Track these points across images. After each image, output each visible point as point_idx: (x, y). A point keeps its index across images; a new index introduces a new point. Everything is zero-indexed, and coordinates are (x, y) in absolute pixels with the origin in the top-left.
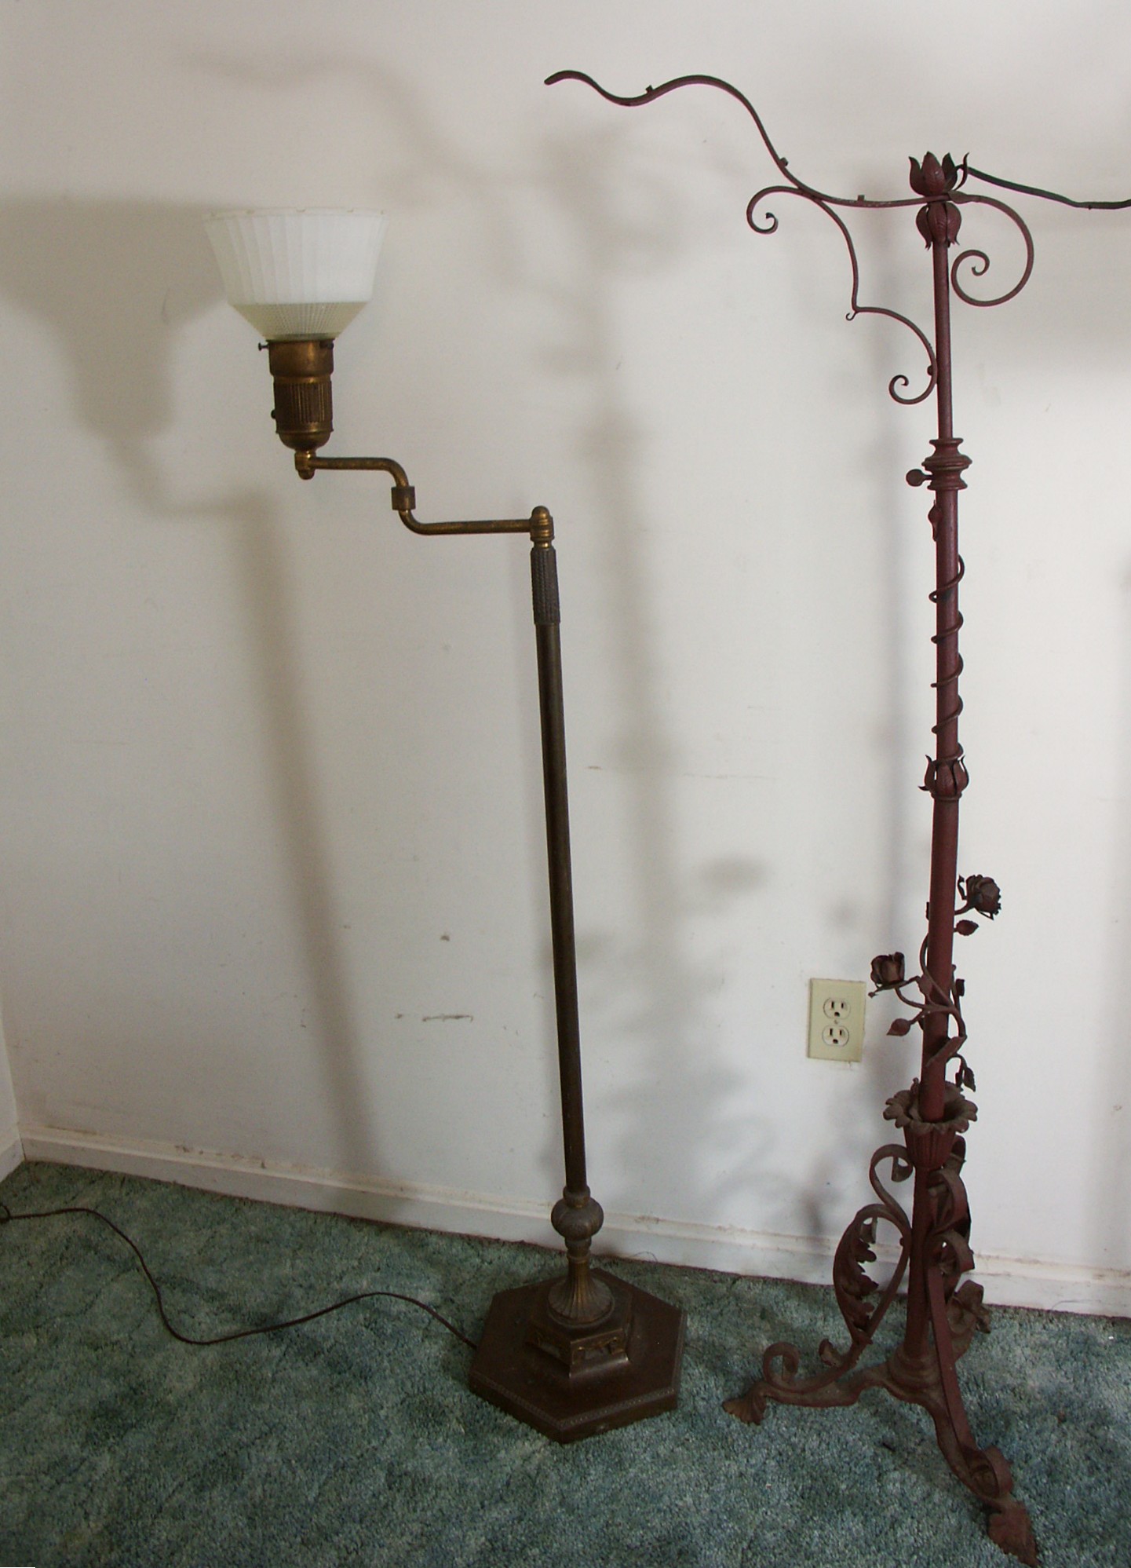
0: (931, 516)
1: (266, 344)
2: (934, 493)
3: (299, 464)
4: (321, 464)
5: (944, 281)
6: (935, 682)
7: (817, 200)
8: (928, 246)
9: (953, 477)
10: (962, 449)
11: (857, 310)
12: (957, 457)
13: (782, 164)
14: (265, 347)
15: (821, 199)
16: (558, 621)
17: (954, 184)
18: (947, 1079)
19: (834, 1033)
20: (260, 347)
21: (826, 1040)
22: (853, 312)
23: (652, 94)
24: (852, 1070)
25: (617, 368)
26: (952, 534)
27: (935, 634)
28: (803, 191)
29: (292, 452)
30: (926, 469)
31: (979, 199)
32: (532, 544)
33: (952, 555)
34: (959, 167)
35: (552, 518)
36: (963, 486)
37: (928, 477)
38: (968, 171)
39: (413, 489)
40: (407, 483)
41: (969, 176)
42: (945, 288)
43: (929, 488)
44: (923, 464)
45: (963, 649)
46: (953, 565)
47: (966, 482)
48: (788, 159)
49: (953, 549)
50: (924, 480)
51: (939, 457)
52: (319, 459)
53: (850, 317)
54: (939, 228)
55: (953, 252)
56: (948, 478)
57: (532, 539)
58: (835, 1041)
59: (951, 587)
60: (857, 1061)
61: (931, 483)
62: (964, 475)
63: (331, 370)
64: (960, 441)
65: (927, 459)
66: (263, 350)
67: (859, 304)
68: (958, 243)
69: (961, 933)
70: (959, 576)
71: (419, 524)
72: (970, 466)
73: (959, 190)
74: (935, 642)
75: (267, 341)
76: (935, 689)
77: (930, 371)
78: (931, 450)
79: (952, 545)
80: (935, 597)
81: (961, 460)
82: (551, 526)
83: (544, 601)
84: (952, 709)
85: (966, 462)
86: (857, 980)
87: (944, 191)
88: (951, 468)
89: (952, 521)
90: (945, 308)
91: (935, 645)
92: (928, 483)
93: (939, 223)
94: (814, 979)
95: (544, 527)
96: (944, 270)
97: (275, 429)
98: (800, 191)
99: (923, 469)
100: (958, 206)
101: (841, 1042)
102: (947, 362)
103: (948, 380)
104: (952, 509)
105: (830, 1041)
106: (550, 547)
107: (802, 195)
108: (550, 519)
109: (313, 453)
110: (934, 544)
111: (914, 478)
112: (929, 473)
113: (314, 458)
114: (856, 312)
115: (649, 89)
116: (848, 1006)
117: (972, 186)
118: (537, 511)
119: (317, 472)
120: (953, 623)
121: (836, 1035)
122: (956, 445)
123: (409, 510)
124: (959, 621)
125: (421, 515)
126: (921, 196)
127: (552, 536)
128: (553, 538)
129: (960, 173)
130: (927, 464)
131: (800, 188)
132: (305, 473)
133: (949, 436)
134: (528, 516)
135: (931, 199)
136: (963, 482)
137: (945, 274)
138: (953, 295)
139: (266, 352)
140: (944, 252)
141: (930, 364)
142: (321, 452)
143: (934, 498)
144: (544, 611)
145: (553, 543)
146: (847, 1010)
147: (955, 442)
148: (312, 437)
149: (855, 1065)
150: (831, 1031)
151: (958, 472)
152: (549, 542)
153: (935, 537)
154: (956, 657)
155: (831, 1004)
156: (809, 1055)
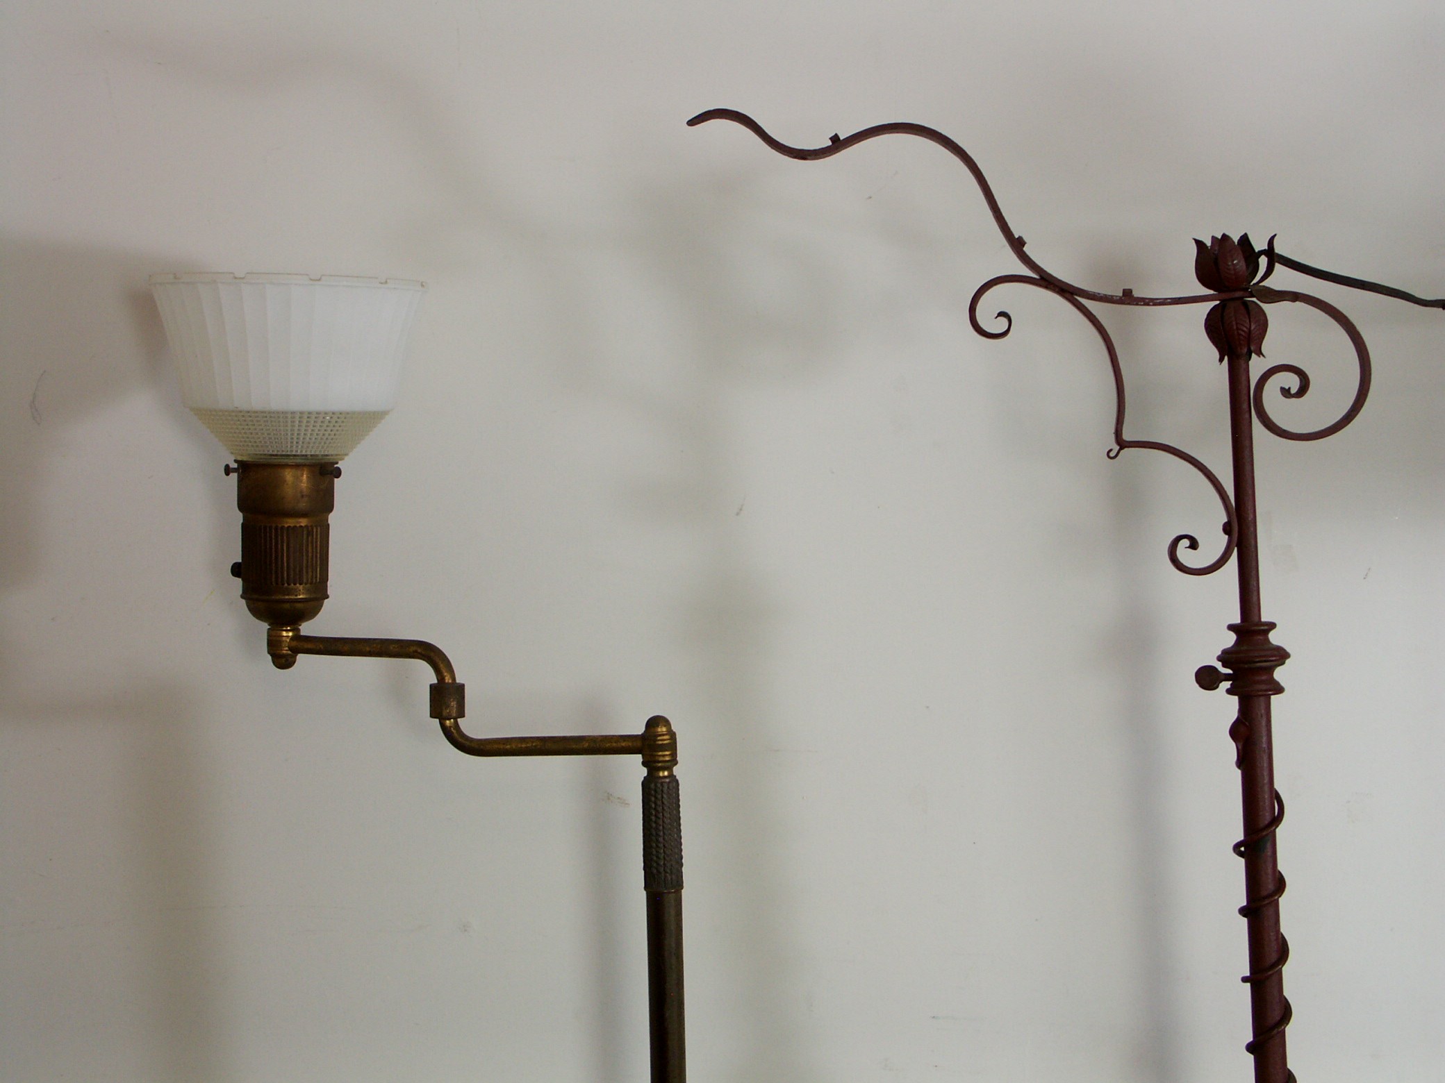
0: (1235, 732)
1: (235, 466)
2: (1235, 699)
3: (273, 646)
4: (310, 646)
5: (1245, 406)
6: (1248, 974)
7: (1067, 295)
8: (1221, 360)
9: (1264, 678)
10: (1275, 638)
11: (1122, 444)
12: (1267, 650)
13: (1017, 245)
14: (234, 470)
15: (1072, 294)
16: (679, 885)
17: (1254, 278)
20: (228, 470)
22: (1118, 447)
23: (838, 144)
25: (738, 514)
26: (1265, 757)
27: (1244, 903)
28: (1046, 281)
29: (264, 626)
30: (1224, 666)
31: (1295, 297)
32: (644, 772)
33: (1266, 788)
34: (1262, 253)
35: (675, 734)
36: (1279, 690)
37: (1226, 677)
38: (1276, 259)
39: (462, 686)
40: (454, 679)
41: (1277, 266)
42: (1247, 416)
43: (1229, 692)
44: (1219, 659)
45: (1287, 927)
46: (1267, 803)
47: (1282, 684)
48: (1025, 239)
49: (1266, 780)
50: (1221, 682)
51: (1245, 648)
52: (308, 639)
53: (1112, 454)
54: (1239, 335)
55: (1257, 367)
56: (1258, 678)
57: (644, 764)
59: (1267, 835)
61: (1231, 685)
62: (1279, 674)
63: (330, 507)
64: (1272, 626)
65: (1225, 652)
66: (231, 474)
67: (1127, 436)
68: (1263, 356)
70: (1277, 819)
71: (472, 740)
72: (1288, 661)
73: (1265, 283)
74: (1244, 916)
75: (236, 461)
76: (1249, 984)
77: (1227, 529)
78: (1230, 639)
79: (1266, 773)
80: (1243, 849)
81: (1276, 653)
82: (673, 746)
83: (662, 856)
84: (1276, 1015)
85: (1281, 656)
87: (1244, 286)
88: (1259, 664)
89: (1264, 739)
90: (1247, 443)
91: (1245, 920)
92: (1226, 685)
93: (1238, 329)
95: (663, 748)
96: (1245, 392)
97: (240, 592)
98: (1043, 283)
99: (1219, 666)
100: (1265, 307)
102: (1251, 516)
103: (1253, 542)
104: (1264, 723)
106: (672, 776)
107: (1046, 288)
108: (673, 735)
109: (296, 630)
110: (1239, 772)
111: (1207, 678)
112: (1229, 671)
113: (298, 637)
114: (1121, 448)
115: (835, 139)
117: (1282, 279)
118: (654, 722)
119: (301, 657)
120: (1271, 887)
122: (1267, 632)
123: (455, 719)
124: (1280, 884)
125: (473, 726)
126: (1212, 292)
127: (674, 761)
128: (676, 763)
129: (1263, 261)
130: (1225, 658)
131: (1042, 278)
132: (283, 661)
133: (1256, 619)
134: (639, 729)
135: (1224, 296)
136: (1278, 684)
137: (1246, 398)
138: (1257, 427)
139: (234, 477)
140: (1244, 366)
141: (1225, 520)
142: (308, 628)
143: (1237, 707)
144: (662, 870)
145: (676, 770)
147: (1266, 628)
148: (299, 606)
151: (1271, 670)
152: (670, 769)
153: (1240, 763)
154: (1277, 939)
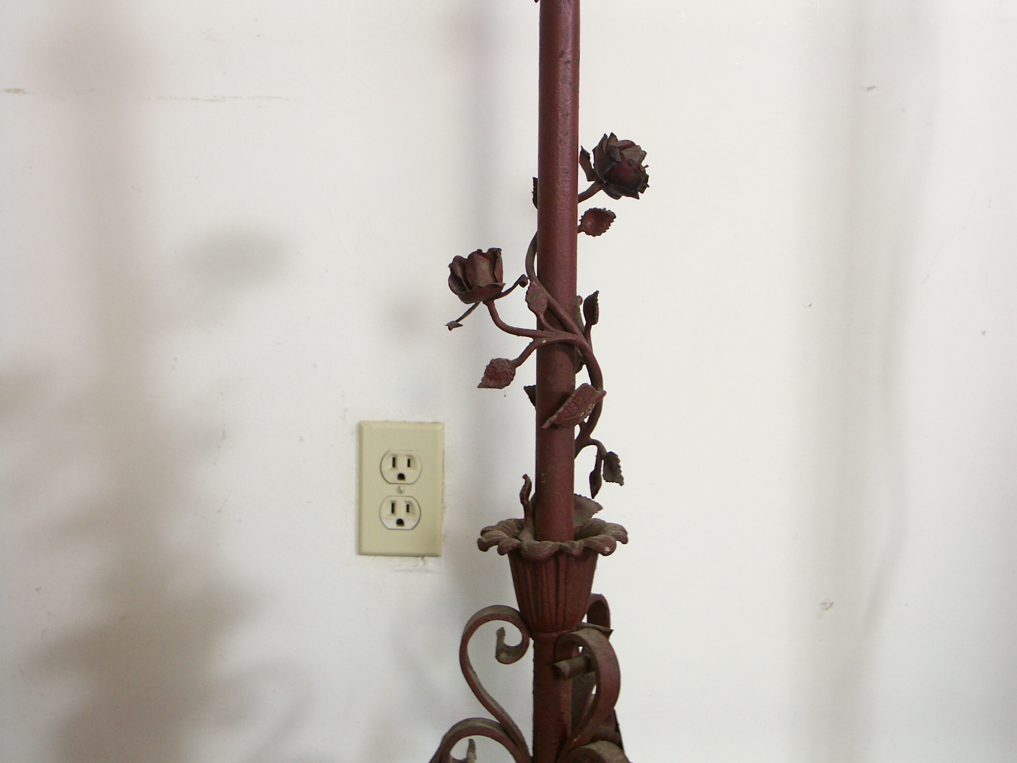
18: (577, 491)
19: (397, 509)
21: (385, 522)
24: (427, 571)
58: (400, 522)
60: (435, 555)
69: (588, 233)
86: (430, 420)
94: (365, 422)
101: (408, 524)
105: (393, 524)
116: (418, 462)
121: (401, 513)
146: (414, 515)
149: (431, 562)
150: (393, 505)
155: (391, 460)
156: (360, 552)
